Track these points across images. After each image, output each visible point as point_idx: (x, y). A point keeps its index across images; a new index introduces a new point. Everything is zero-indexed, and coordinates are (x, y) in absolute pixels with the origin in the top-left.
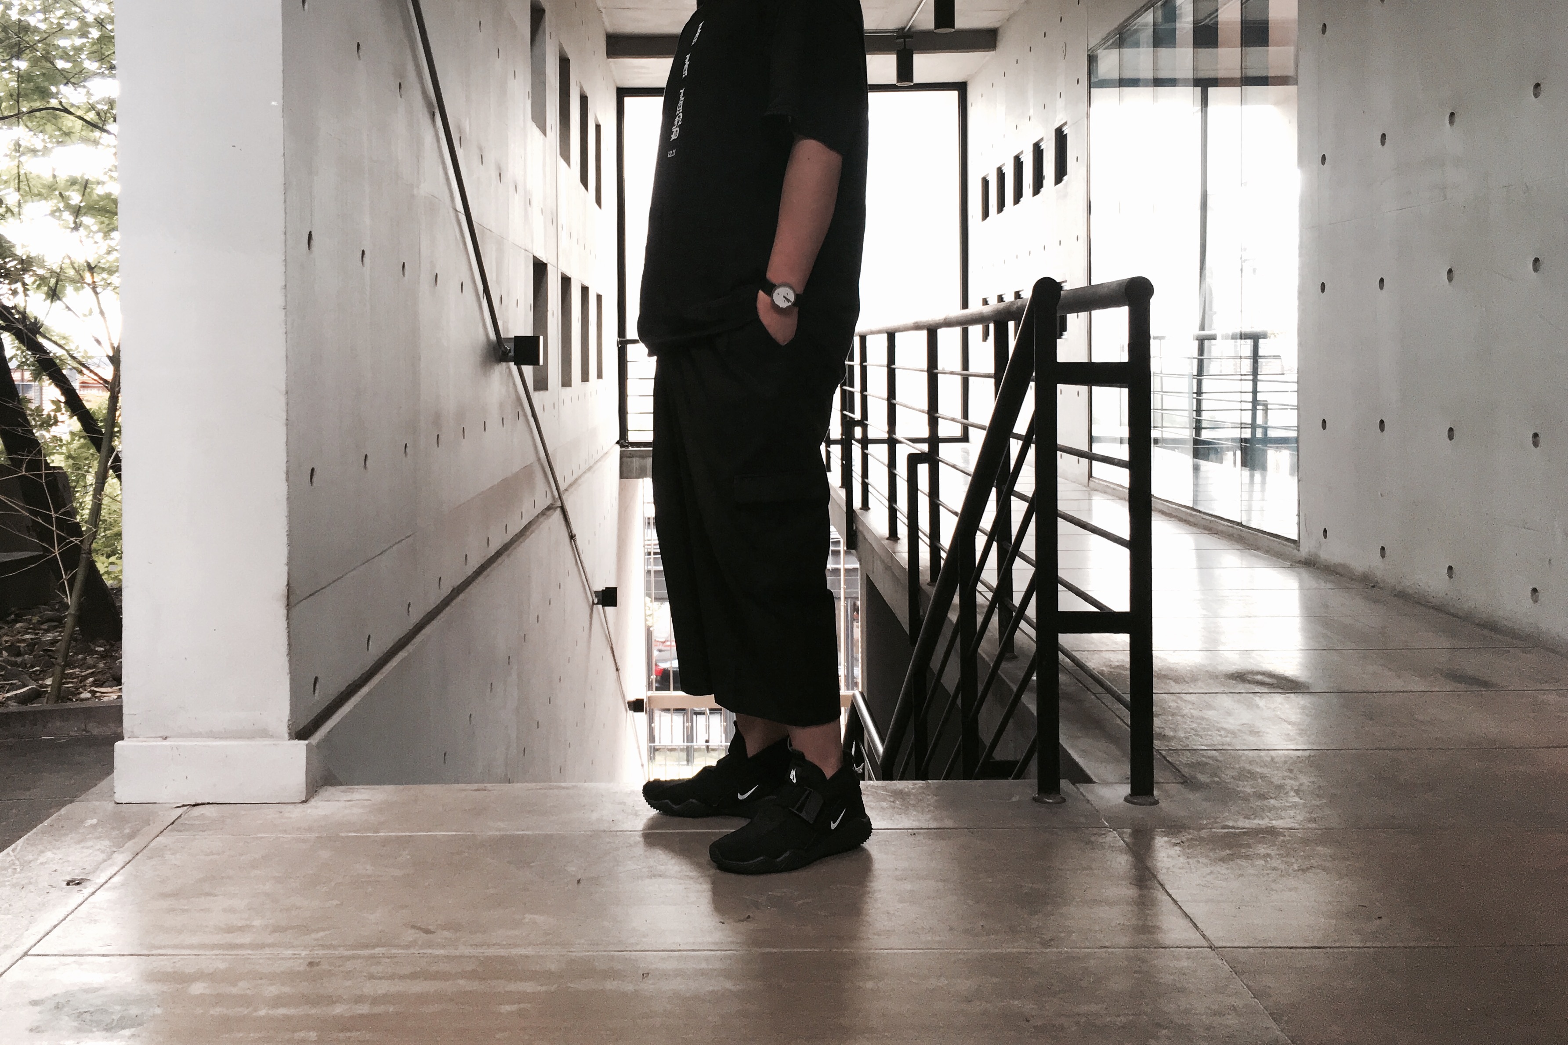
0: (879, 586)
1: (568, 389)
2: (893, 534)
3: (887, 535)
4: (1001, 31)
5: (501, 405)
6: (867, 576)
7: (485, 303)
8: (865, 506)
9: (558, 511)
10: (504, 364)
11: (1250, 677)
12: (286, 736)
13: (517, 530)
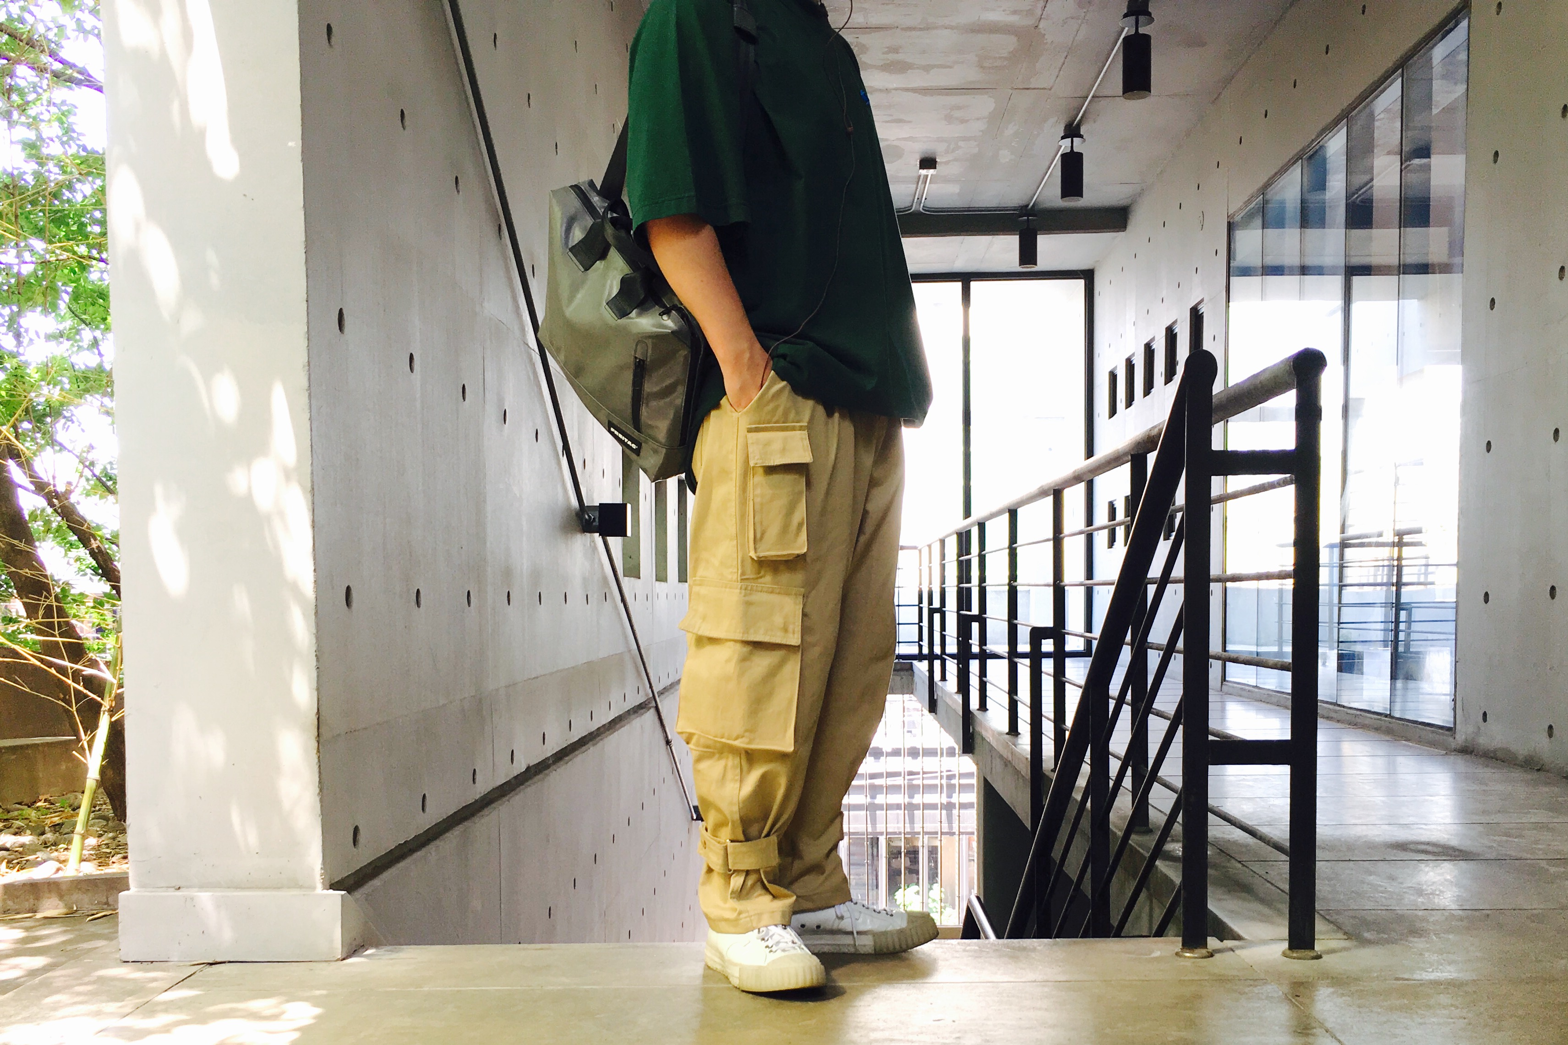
0: (998, 787)
1: (663, 583)
2: (1013, 729)
3: (1007, 730)
4: (1131, 210)
5: (585, 581)
6: (985, 780)
7: (564, 461)
8: (983, 706)
9: (652, 711)
10: (588, 534)
11: (1412, 846)
12: (320, 885)
13: (605, 720)
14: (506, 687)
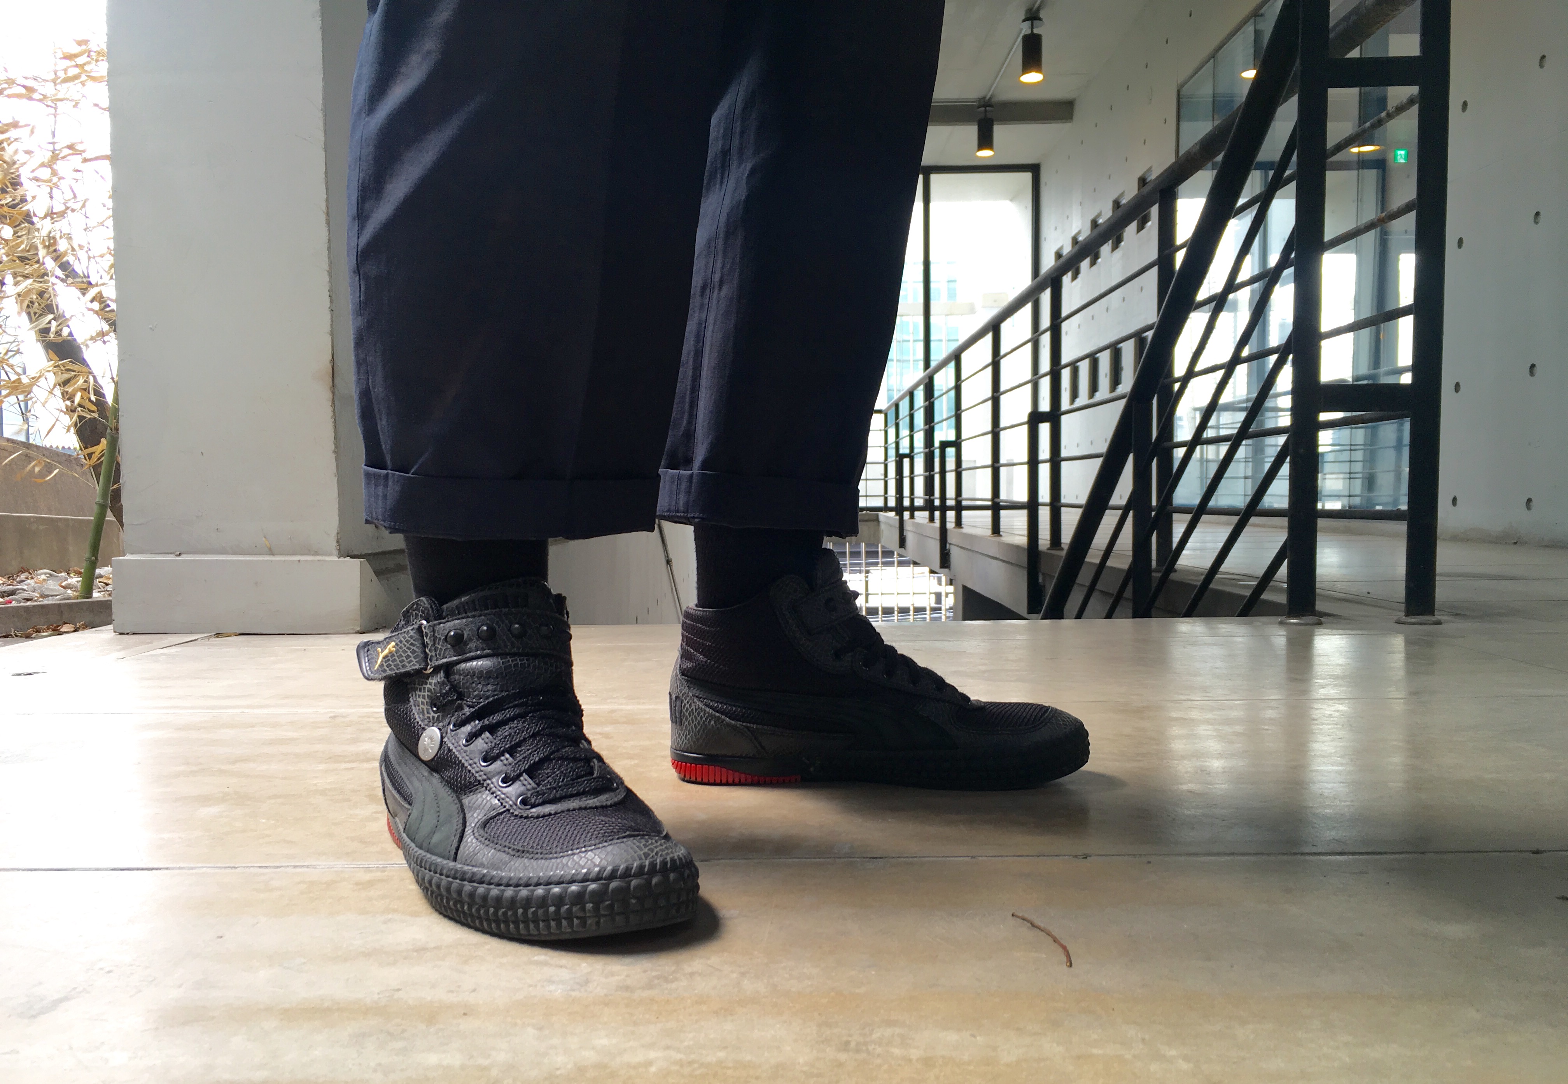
0: (982, 587)
4: (1078, 100)
6: (964, 587)
12: (335, 552)
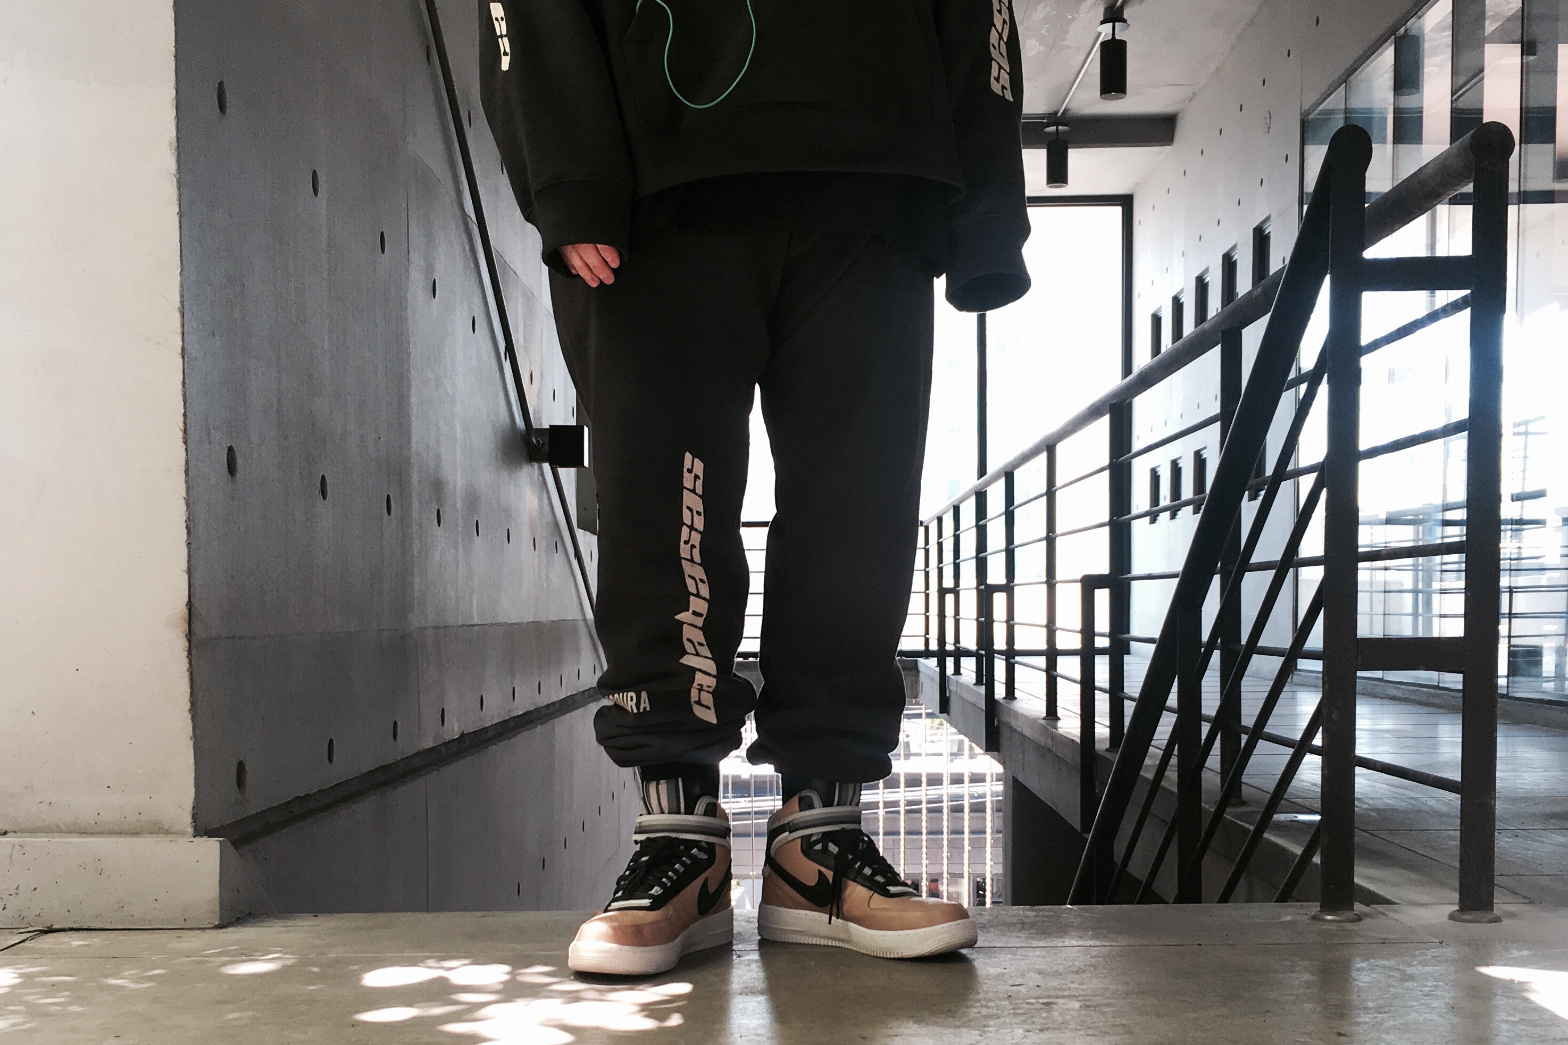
2: (1052, 712)
3: (1043, 716)
4: (1180, 115)
5: (532, 521)
6: (1015, 779)
7: (507, 366)
8: (1011, 695)
10: (536, 465)
12: (190, 830)
13: (554, 698)
14: (434, 628)
